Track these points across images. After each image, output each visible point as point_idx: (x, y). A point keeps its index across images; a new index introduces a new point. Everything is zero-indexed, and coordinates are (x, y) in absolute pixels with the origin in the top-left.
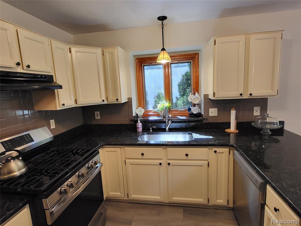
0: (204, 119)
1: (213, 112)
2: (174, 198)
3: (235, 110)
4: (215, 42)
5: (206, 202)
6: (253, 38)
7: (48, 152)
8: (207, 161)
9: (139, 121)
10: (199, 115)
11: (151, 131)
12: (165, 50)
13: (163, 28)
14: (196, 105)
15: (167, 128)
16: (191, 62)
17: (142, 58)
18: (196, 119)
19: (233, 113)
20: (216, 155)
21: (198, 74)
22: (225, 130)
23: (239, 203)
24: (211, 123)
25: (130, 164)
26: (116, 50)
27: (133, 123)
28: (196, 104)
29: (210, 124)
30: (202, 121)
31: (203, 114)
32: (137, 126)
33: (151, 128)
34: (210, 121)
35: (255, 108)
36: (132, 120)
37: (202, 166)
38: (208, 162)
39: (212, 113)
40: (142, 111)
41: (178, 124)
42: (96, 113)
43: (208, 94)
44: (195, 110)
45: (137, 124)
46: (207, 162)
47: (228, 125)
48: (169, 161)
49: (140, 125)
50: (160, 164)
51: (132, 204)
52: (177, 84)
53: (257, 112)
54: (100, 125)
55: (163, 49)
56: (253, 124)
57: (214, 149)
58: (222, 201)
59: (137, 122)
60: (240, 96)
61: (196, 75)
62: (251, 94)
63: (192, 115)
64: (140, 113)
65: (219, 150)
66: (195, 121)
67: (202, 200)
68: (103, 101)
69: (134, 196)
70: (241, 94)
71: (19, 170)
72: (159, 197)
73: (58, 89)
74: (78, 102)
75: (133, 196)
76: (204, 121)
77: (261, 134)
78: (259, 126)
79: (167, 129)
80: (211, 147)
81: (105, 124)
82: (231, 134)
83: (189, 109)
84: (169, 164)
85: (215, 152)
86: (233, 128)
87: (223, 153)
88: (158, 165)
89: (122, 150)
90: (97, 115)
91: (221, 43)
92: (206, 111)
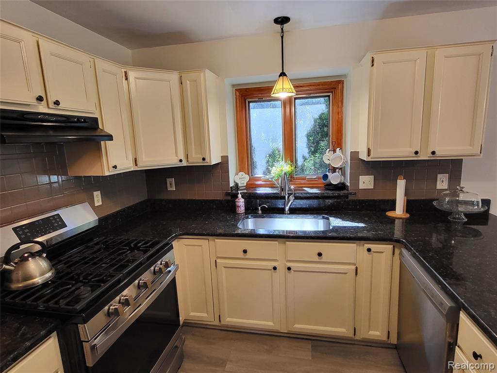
0: (351, 194)
1: (366, 182)
2: (296, 326)
3: (404, 179)
4: (373, 61)
5: (351, 335)
6: (440, 53)
7: (90, 245)
8: (354, 264)
9: (240, 196)
10: (342, 186)
11: (260, 212)
12: (285, 75)
13: (282, 37)
14: (337, 170)
15: (287, 208)
16: (329, 96)
17: (246, 90)
18: (336, 193)
19: (401, 184)
20: (371, 256)
21: (342, 117)
22: (387, 213)
23: (409, 338)
24: (362, 200)
25: (225, 267)
26: (202, 75)
27: (229, 198)
28: (337, 168)
29: (361, 202)
30: (346, 196)
31: (349, 185)
32: (237, 204)
33: (260, 208)
34: (361, 197)
35: (439, 176)
36: (227, 194)
37: (346, 273)
38: (357, 268)
39: (364, 183)
40: (244, 178)
41: (305, 201)
42: (168, 180)
43: (358, 152)
44: (335, 179)
45: (237, 200)
46: (354, 267)
47: (392, 205)
48: (289, 264)
49: (241, 202)
50: (275, 268)
51: (226, 332)
52: (306, 133)
53: (442, 183)
54: (175, 201)
55: (283, 74)
56: (435, 203)
57: (367, 246)
58: (377, 333)
59: (236, 196)
60: (414, 155)
61: (339, 118)
62: (433, 153)
63: (329, 186)
64: (242, 182)
65: (374, 247)
66: (335, 197)
67: (344, 330)
68: (181, 161)
69: (230, 320)
70: (416, 153)
71: (42, 274)
72: (271, 323)
73: (107, 142)
74: (140, 163)
75: (228, 319)
76: (351, 198)
77: (449, 222)
78: (446, 207)
79: (287, 210)
80: (362, 242)
81: (184, 200)
82: (397, 221)
83: (325, 177)
84: (289, 269)
85: (369, 250)
86: (400, 211)
87: (382, 252)
88: (271, 270)
89: (212, 243)
90: (171, 184)
91: (384, 63)
92: (355, 179)
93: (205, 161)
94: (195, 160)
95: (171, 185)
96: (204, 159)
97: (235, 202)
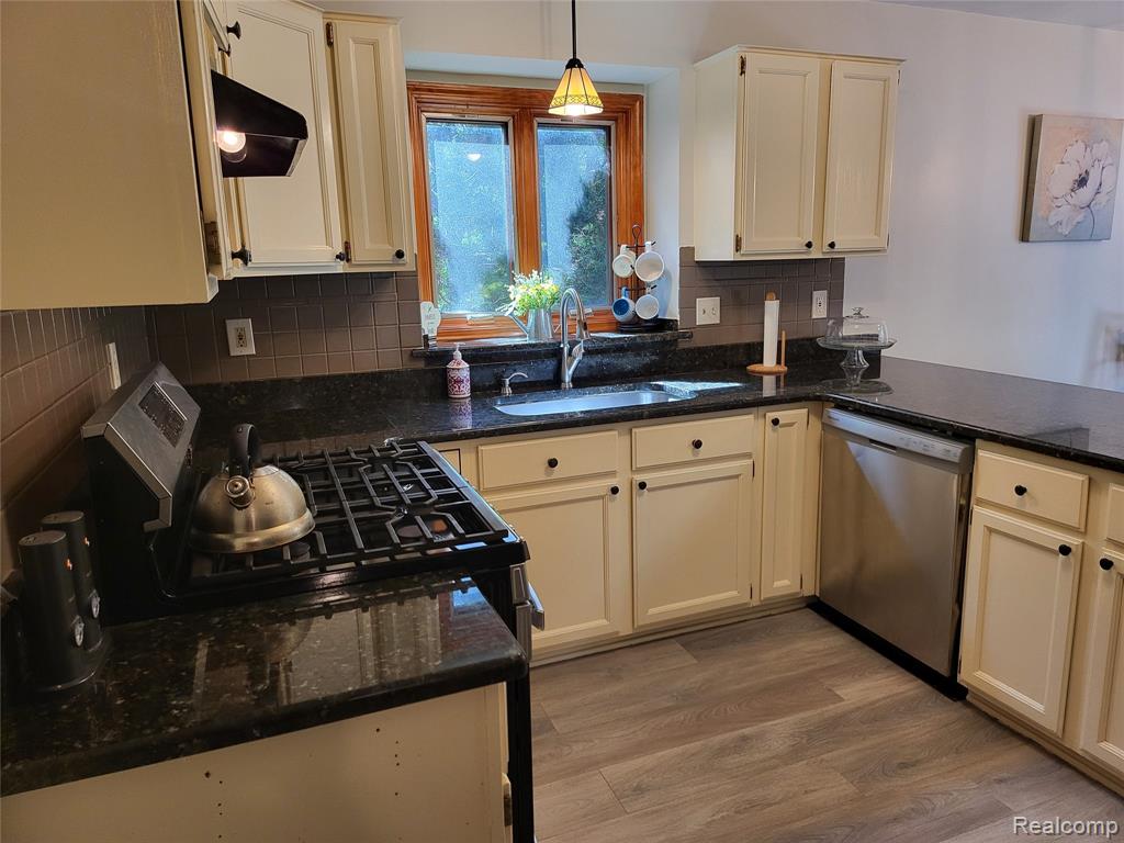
0: (683, 336)
1: (708, 311)
2: (652, 611)
3: (776, 298)
4: (743, 65)
5: (746, 599)
6: (838, 69)
8: (749, 456)
9: (458, 355)
10: (660, 324)
11: (508, 391)
12: (581, 66)
16: (610, 127)
19: (772, 308)
20: (776, 435)
21: (642, 175)
22: (748, 368)
24: (704, 348)
27: (421, 365)
29: (701, 351)
30: (674, 342)
31: (678, 320)
33: (507, 382)
34: (699, 341)
35: (816, 295)
36: (414, 356)
37: (737, 476)
38: (754, 462)
39: (704, 313)
40: (433, 316)
42: (232, 326)
43: (693, 247)
44: (644, 309)
45: (451, 366)
46: (750, 462)
47: (755, 351)
48: (640, 478)
49: (461, 369)
50: (615, 490)
53: (819, 306)
55: (574, 63)
56: (820, 342)
57: (771, 415)
58: (786, 582)
59: (446, 356)
60: (805, 249)
61: (635, 177)
62: (832, 245)
63: (636, 324)
64: (430, 327)
65: (784, 415)
67: (735, 593)
70: (809, 245)
72: (602, 622)
76: (683, 345)
79: (567, 379)
80: (762, 410)
82: (766, 378)
83: (621, 307)
84: (642, 485)
85: (776, 422)
86: (770, 360)
87: (791, 425)
90: (240, 337)
91: (761, 72)
92: (687, 306)
93: (401, 261)
94: (371, 255)
95: (243, 340)
96: (400, 254)
97: (445, 371)
